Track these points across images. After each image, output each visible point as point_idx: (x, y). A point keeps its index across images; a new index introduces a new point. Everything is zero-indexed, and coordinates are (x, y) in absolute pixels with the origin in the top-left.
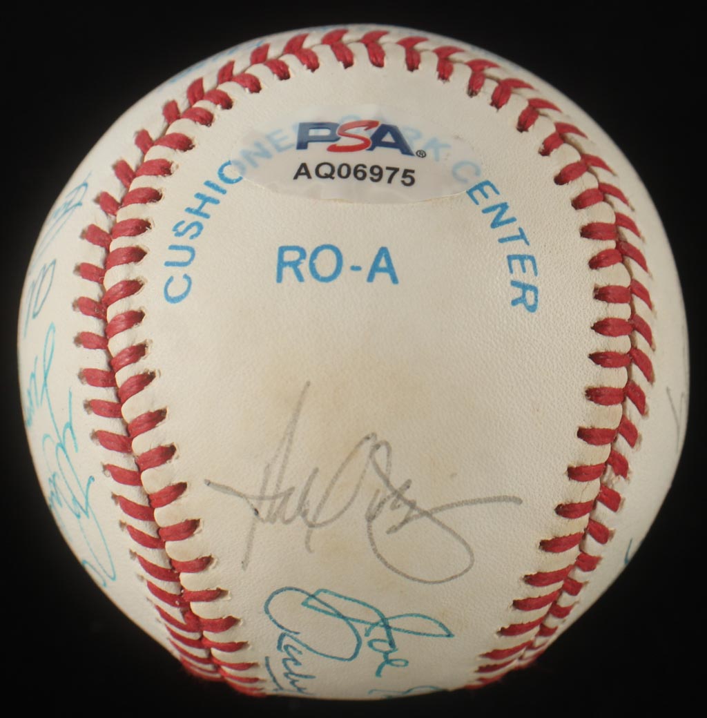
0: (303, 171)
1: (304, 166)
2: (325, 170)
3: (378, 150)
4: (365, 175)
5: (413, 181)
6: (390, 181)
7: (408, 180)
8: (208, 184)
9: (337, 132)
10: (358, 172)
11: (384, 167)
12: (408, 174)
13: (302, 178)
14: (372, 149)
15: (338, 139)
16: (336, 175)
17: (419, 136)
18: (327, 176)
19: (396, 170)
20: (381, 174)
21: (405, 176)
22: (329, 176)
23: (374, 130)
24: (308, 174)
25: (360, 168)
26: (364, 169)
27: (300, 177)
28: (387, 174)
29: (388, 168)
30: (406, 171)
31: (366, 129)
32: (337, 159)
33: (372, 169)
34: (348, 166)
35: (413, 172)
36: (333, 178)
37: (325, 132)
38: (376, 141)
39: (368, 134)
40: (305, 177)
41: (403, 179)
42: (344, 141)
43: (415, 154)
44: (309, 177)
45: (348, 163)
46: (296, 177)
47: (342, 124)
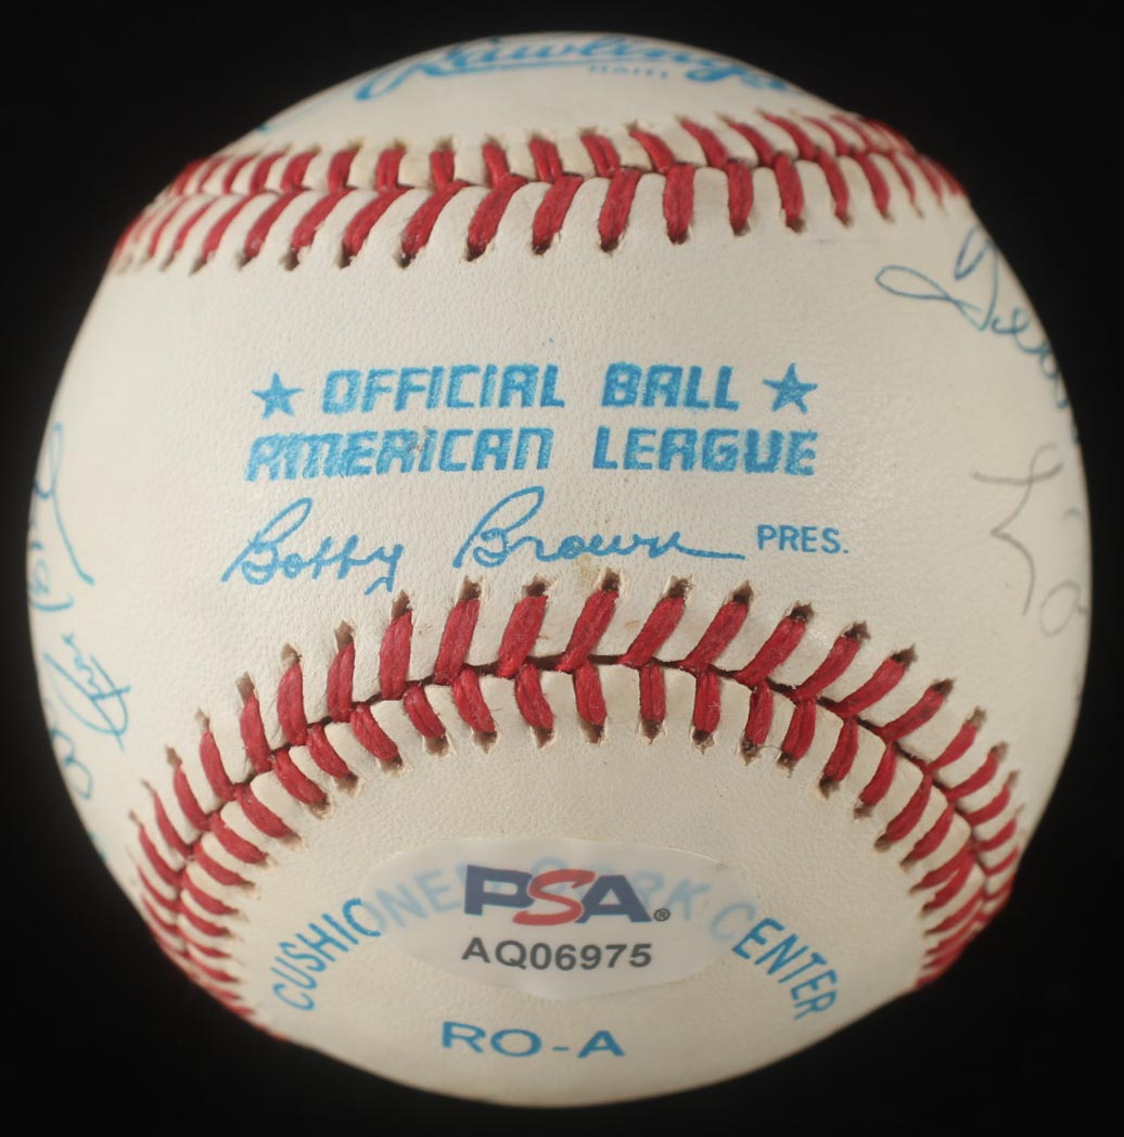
0: (475, 948)
1: (477, 941)
2: (511, 953)
3: (594, 920)
4: (573, 961)
5: (648, 959)
6: (612, 964)
7: (640, 959)
8: (327, 918)
9: (528, 890)
10: (563, 958)
11: (602, 945)
12: (641, 950)
13: (475, 960)
14: (583, 920)
15: (529, 902)
16: (527, 962)
17: (659, 882)
18: (513, 963)
19: (621, 948)
20: (598, 957)
21: (635, 953)
22: (519, 963)
23: (587, 887)
24: (483, 955)
25: (566, 951)
26: (573, 953)
27: (473, 959)
28: (607, 955)
29: (609, 947)
30: (638, 947)
31: (575, 886)
32: (530, 935)
33: (585, 949)
34: (546, 947)
35: (648, 946)
36: (524, 968)
37: (509, 889)
38: (591, 907)
39: (576, 894)
40: (480, 959)
41: (632, 959)
42: (540, 907)
43: (652, 916)
44: (487, 960)
45: (547, 942)
46: (465, 957)
47: (535, 875)
